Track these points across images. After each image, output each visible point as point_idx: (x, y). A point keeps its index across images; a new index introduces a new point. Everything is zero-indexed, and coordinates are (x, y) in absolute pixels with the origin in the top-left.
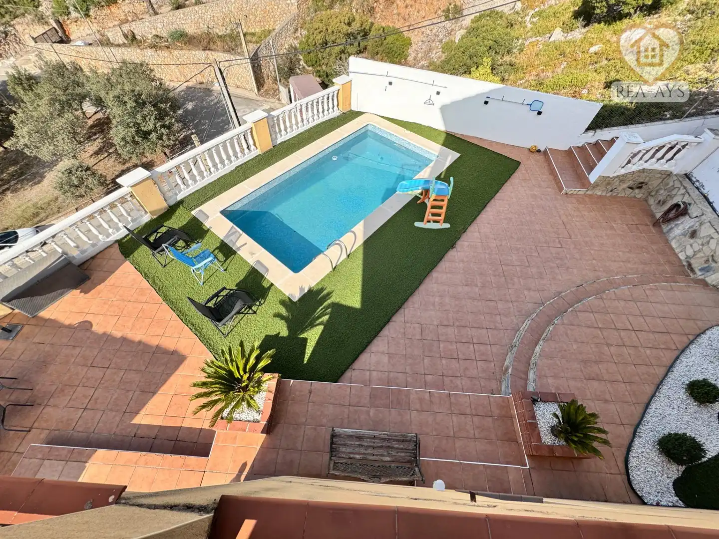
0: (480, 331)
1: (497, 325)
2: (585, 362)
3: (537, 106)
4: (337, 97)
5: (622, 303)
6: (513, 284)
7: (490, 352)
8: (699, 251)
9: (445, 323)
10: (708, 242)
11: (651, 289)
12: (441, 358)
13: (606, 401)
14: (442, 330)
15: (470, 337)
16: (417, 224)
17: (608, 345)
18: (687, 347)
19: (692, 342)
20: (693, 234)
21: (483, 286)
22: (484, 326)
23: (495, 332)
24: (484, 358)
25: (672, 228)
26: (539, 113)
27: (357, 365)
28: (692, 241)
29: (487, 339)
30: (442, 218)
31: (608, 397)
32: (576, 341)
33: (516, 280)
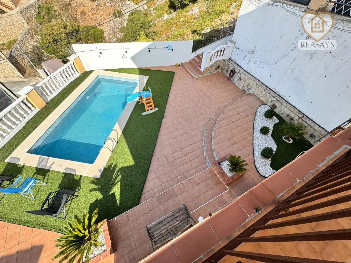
0: (190, 147)
1: (195, 141)
2: (229, 139)
3: (170, 47)
4: (74, 66)
5: (231, 112)
6: (193, 122)
7: (197, 154)
8: (244, 84)
9: (175, 151)
10: (245, 80)
11: (237, 103)
12: (180, 166)
13: (241, 150)
14: (175, 155)
15: (187, 151)
16: (144, 114)
17: (233, 129)
18: (255, 118)
19: (255, 116)
20: (240, 79)
21: (183, 128)
22: (190, 144)
23: (195, 144)
24: (196, 157)
25: (234, 79)
26: (172, 50)
27: (145, 191)
28: (241, 81)
29: (193, 148)
30: (153, 106)
31: (241, 148)
32: (223, 133)
33: (193, 120)
